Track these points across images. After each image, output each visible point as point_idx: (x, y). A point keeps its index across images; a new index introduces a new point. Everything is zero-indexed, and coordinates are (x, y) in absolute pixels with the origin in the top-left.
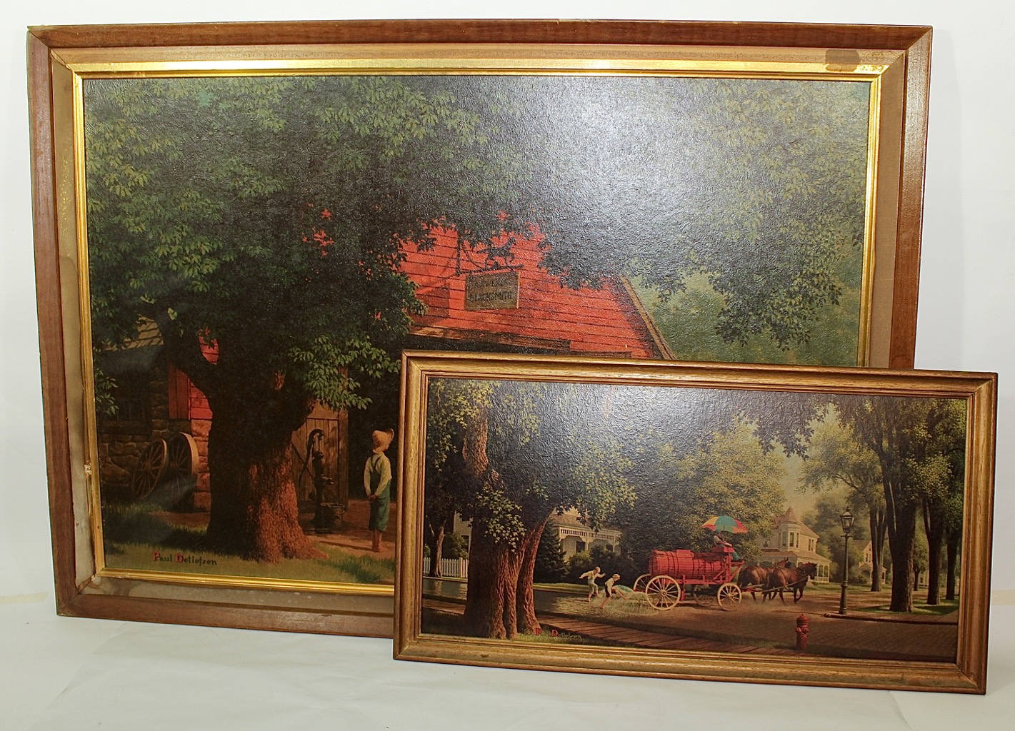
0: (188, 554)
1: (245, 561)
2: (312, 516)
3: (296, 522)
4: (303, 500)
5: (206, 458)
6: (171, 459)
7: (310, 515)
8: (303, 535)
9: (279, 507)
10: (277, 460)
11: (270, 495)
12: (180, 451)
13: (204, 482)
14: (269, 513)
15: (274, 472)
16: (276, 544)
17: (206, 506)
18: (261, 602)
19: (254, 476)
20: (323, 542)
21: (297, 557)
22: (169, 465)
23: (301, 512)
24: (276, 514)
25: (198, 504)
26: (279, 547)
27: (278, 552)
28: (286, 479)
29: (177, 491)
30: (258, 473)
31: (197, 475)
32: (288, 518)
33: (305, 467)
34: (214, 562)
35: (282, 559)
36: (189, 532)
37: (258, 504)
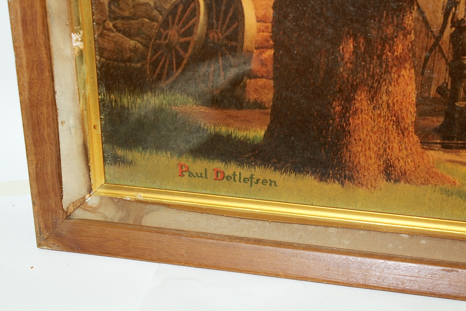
0: (231, 169)
1: (323, 184)
2: (438, 121)
3: (411, 129)
4: (426, 95)
5: (270, 25)
6: (210, 26)
7: (435, 119)
8: (420, 150)
9: (385, 106)
10: (389, 30)
11: (372, 87)
12: (226, 13)
13: (263, 64)
14: (367, 114)
15: (383, 50)
16: (373, 160)
17: (265, 100)
18: (346, 244)
19: (347, 56)
20: (453, 162)
21: (407, 181)
22: (207, 35)
23: (421, 114)
24: (379, 116)
25: (252, 96)
26: (379, 166)
27: (376, 173)
28: (400, 61)
29: (219, 76)
30: (355, 52)
31: (252, 52)
32: (397, 123)
33: (436, 44)
34: (272, 183)
35: (383, 183)
36: (235, 138)
37: (349, 100)
